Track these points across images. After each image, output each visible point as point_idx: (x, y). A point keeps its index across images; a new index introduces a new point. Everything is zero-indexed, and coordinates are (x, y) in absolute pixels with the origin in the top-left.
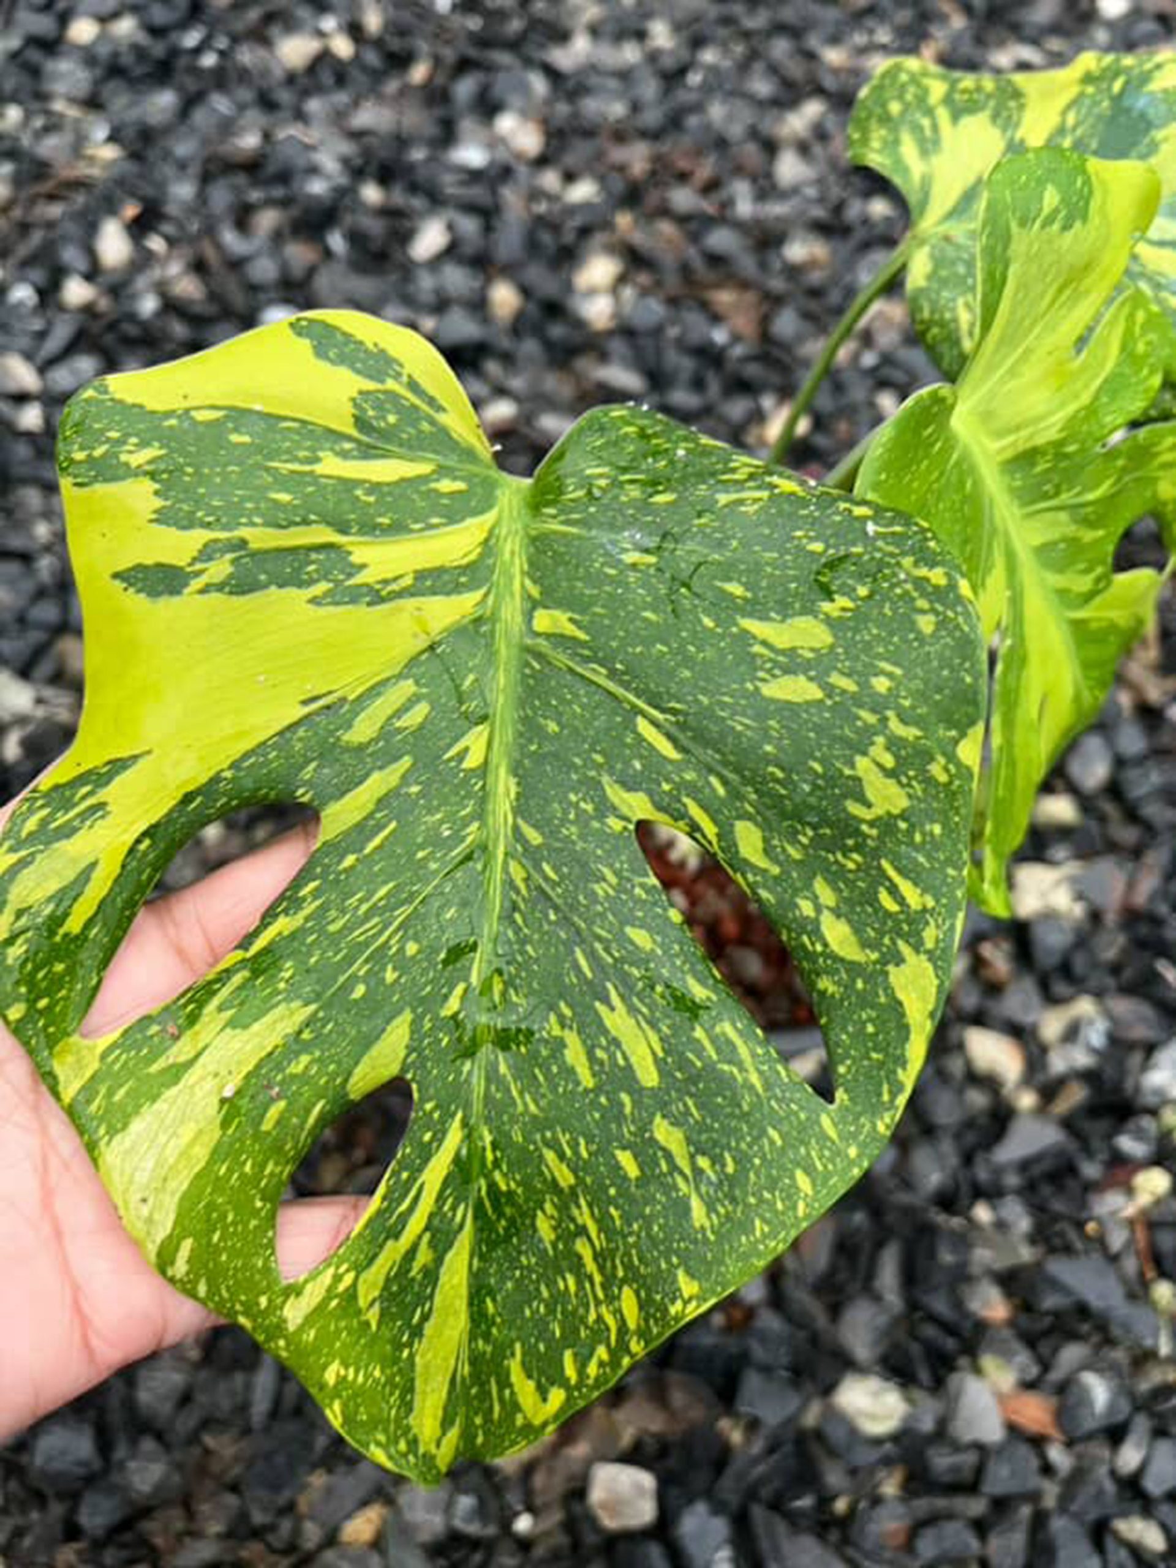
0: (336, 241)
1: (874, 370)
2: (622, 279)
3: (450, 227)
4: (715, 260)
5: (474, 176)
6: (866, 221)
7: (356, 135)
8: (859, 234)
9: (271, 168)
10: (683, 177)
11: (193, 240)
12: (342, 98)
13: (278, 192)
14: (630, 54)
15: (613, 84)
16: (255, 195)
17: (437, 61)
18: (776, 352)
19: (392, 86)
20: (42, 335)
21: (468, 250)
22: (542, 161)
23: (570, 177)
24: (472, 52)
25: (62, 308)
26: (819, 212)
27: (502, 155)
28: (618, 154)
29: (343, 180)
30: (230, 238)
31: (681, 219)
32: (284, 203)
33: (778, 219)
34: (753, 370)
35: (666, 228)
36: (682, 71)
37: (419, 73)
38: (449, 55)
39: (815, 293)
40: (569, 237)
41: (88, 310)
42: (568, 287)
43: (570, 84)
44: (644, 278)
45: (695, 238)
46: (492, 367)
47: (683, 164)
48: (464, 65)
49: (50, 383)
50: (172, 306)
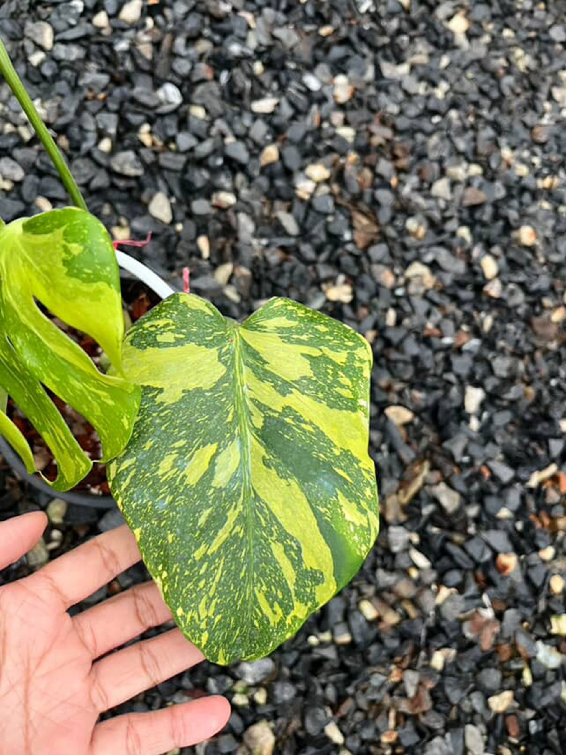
0: (224, 77)
1: (398, 297)
2: (327, 182)
3: (278, 105)
4: (375, 203)
5: (308, 92)
6: (454, 234)
7: (274, 38)
8: (445, 237)
9: (224, 26)
10: (395, 158)
11: (165, 32)
12: (282, 18)
13: (217, 38)
14: (421, 89)
15: (401, 96)
16: (207, 32)
17: (336, 31)
18: (364, 260)
19: (309, 28)
20: (71, 27)
21: (276, 121)
22: (341, 107)
23: (346, 123)
24: (354, 38)
25: (90, 21)
26: (437, 215)
27: (327, 91)
28: (375, 128)
29: (250, 52)
30: (180, 42)
31: (376, 175)
32: (215, 45)
33: (417, 205)
34: (346, 260)
35: (367, 173)
36: (435, 113)
37: (325, 31)
38: (344, 31)
39: (405, 248)
40: (320, 147)
41: (99, 30)
42: (302, 169)
43: (382, 82)
44: (336, 188)
45: (374, 187)
46: (240, 178)
47: (399, 152)
48: (345, 42)
49: (55, 49)
50: (132, 52)
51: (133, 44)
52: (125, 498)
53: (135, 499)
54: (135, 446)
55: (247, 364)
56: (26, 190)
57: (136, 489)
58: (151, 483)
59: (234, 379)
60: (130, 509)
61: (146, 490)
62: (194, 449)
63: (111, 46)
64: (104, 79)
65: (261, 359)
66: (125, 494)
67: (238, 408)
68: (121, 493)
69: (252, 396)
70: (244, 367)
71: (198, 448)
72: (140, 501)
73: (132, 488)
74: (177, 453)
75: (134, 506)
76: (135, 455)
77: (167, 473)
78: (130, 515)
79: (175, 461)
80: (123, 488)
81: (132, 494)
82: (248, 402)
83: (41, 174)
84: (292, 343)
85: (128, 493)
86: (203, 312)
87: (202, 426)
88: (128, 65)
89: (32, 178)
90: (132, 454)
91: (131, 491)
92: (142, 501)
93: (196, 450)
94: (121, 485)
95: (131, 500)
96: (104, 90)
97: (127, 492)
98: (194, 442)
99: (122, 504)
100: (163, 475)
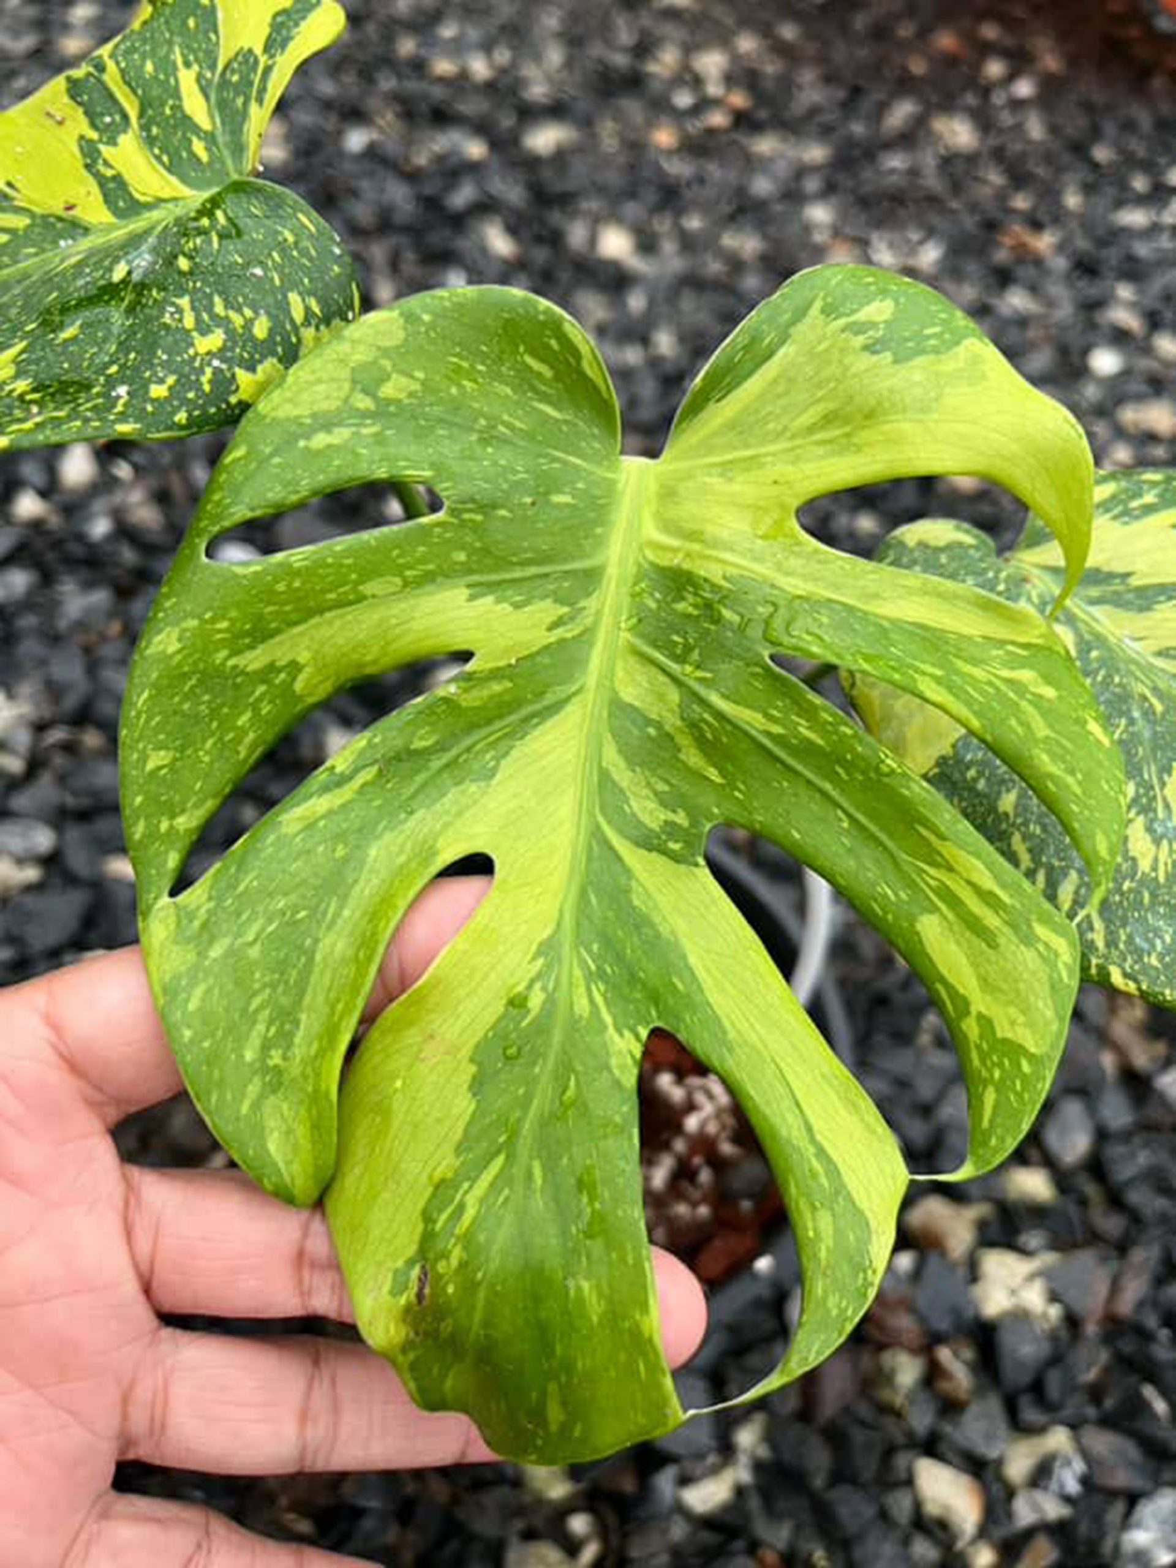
11: (162, 471)
25: (9, 519)
30: (198, 471)
41: (36, 525)
50: (124, 531)
51: (118, 516)
52: (1125, 960)
53: (1146, 946)
54: (1052, 848)
55: (1094, 602)
56: (78, 861)
57: (1128, 929)
58: (1146, 896)
59: (1098, 637)
60: (1153, 973)
61: (1149, 916)
62: (1157, 789)
63: (81, 538)
64: (100, 597)
65: (1110, 576)
66: (1115, 953)
67: (1153, 681)
68: (1106, 957)
69: (1156, 649)
70: (1092, 609)
71: (1163, 784)
72: (1158, 942)
73: (1121, 931)
74: (1138, 814)
75: (1154, 961)
76: (1068, 867)
77: (1156, 860)
78: (1164, 986)
79: (1149, 829)
80: (1100, 944)
81: (1130, 939)
82: (1160, 663)
83: (84, 816)
84: (1137, 518)
85: (1122, 946)
86: (960, 545)
87: (1131, 740)
88: (128, 555)
89: (74, 834)
90: (1062, 868)
91: (1123, 938)
92: (1163, 942)
93: (1162, 789)
94: (1092, 942)
95: (1139, 953)
96: (112, 615)
97: (1117, 947)
98: (1146, 776)
99: (1126, 975)
100: (1155, 869)
